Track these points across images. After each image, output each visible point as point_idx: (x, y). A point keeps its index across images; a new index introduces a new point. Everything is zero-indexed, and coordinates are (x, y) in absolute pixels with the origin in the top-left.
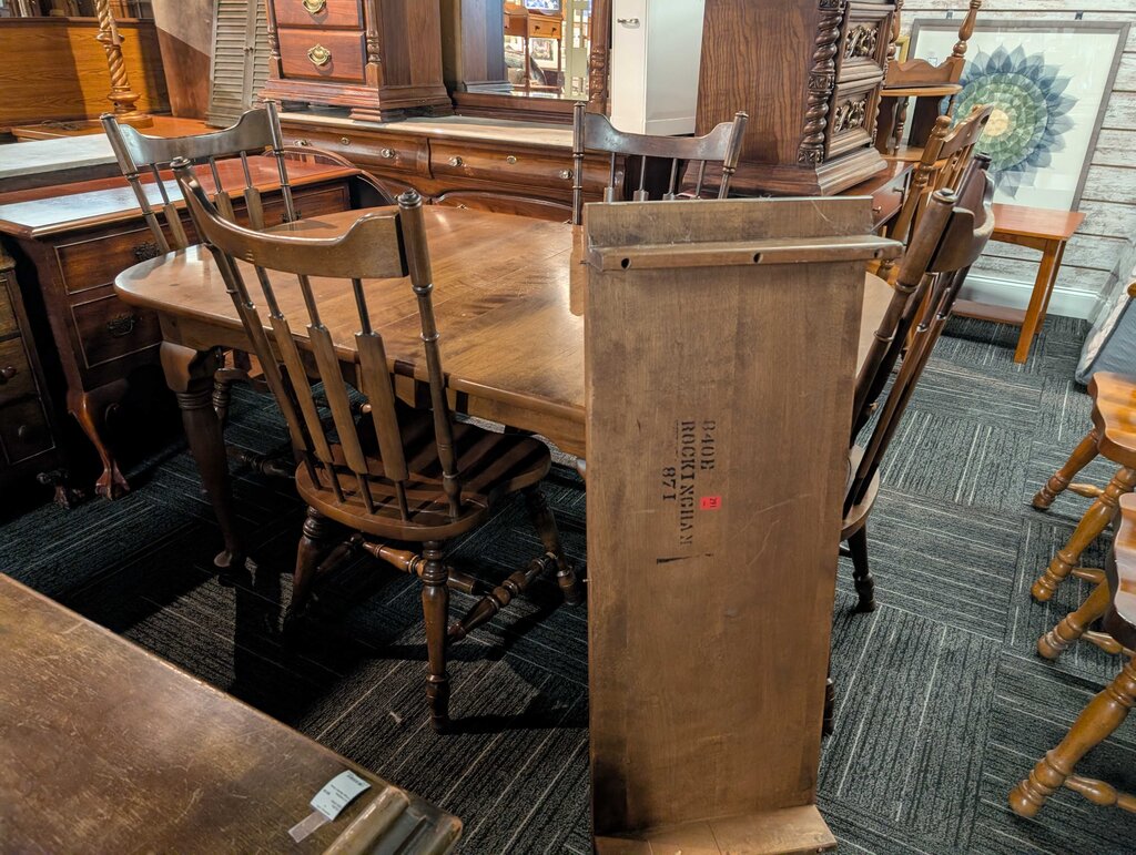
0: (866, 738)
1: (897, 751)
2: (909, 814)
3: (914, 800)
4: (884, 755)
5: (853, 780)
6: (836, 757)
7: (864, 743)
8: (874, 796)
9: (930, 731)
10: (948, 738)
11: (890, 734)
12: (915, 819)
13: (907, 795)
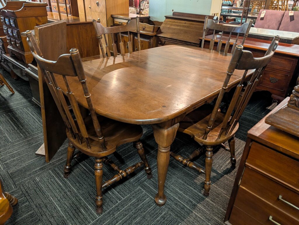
0: (58, 183)
1: (49, 188)
2: (35, 181)
3: (37, 184)
4: (50, 184)
5: (50, 175)
6: (58, 175)
7: (56, 182)
8: (44, 177)
9: (48, 199)
10: (42, 201)
11: (54, 189)
12: (33, 181)
13: (39, 183)
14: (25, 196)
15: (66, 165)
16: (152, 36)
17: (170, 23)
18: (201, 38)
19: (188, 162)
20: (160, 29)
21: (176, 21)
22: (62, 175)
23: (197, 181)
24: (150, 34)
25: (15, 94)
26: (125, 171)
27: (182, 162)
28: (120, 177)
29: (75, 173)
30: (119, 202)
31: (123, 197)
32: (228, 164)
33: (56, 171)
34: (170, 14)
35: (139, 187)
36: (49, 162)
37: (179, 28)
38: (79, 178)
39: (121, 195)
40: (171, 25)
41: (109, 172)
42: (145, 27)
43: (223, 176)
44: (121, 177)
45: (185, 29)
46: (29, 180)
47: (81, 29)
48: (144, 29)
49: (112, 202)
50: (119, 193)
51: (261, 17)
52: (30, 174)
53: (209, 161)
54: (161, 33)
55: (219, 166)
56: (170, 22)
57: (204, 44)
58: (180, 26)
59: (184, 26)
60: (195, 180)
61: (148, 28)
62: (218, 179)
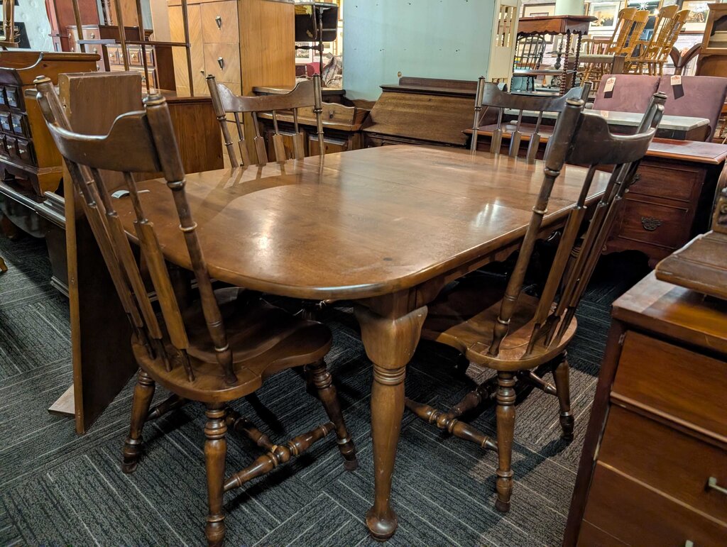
0: (104, 488)
1: (80, 499)
2: (45, 481)
3: (48, 489)
4: (85, 490)
5: (86, 467)
6: (106, 466)
7: (101, 484)
8: (69, 471)
9: (75, 528)
10: (60, 535)
11: (94, 502)
12: (39, 482)
13: (54, 487)
14: (14, 523)
15: (130, 438)
16: (351, 133)
17: (394, 101)
18: (469, 131)
19: (450, 422)
20: (370, 117)
21: (408, 96)
22: (117, 467)
23: (475, 475)
24: (347, 127)
25: (8, 272)
26: (287, 447)
27: (435, 422)
28: (273, 463)
29: (152, 461)
30: (269, 532)
31: (280, 518)
32: (554, 429)
33: (101, 457)
34: (395, 82)
35: (324, 493)
36: (85, 434)
37: (414, 111)
38: (161, 471)
39: (275, 513)
40: (397, 105)
41: (244, 456)
42: (334, 112)
43: (544, 459)
44: (276, 461)
45: (430, 112)
46: (27, 481)
47: (178, 114)
48: (331, 117)
49: (251, 534)
50: (269, 508)
51: (605, 91)
52: (32, 466)
53: (506, 415)
54: (372, 123)
55: (530, 435)
56: (394, 98)
57: (478, 144)
58: (418, 107)
59: (427, 107)
60: (471, 473)
61: (341, 114)
62: (530, 469)
